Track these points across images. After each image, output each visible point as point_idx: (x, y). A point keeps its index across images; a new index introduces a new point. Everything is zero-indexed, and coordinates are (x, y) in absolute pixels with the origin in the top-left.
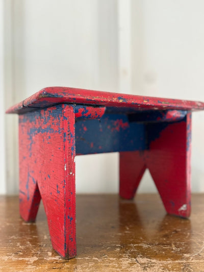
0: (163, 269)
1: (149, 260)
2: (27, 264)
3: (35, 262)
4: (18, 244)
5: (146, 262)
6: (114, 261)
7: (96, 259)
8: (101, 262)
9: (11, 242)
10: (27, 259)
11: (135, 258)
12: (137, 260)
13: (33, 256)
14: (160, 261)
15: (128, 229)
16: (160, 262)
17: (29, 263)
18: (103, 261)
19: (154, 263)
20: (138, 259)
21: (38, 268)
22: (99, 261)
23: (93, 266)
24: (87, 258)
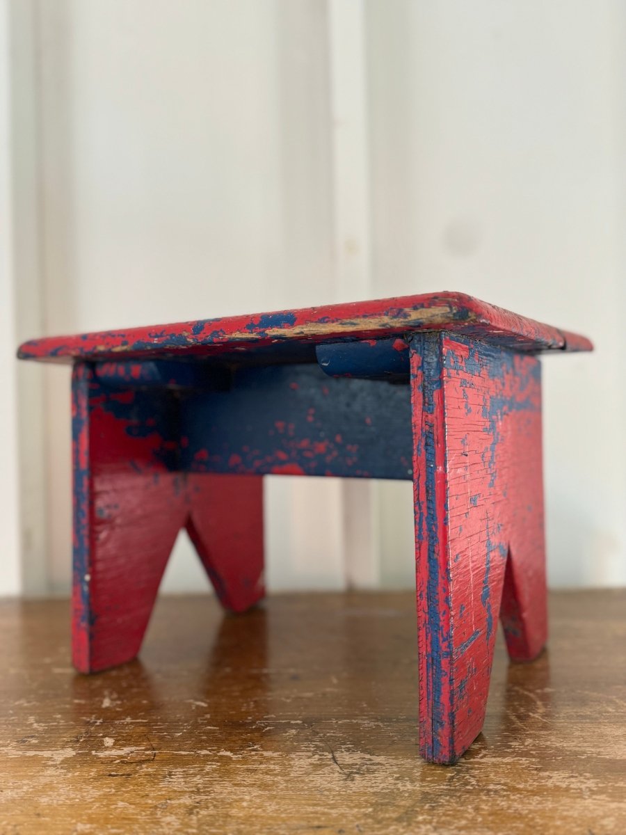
0: (397, 779)
1: (368, 756)
2: (45, 766)
3: (65, 761)
4: (32, 719)
5: (359, 762)
6: (272, 758)
7: (228, 753)
8: (238, 762)
9: (12, 715)
10: (46, 754)
11: (332, 752)
12: (334, 758)
13: (63, 747)
14: (396, 759)
15: (335, 681)
16: (395, 762)
17: (50, 763)
18: (245, 761)
19: (379, 764)
20: (337, 755)
21: (70, 775)
22: (234, 757)
23: (214, 771)
24: (204, 752)
